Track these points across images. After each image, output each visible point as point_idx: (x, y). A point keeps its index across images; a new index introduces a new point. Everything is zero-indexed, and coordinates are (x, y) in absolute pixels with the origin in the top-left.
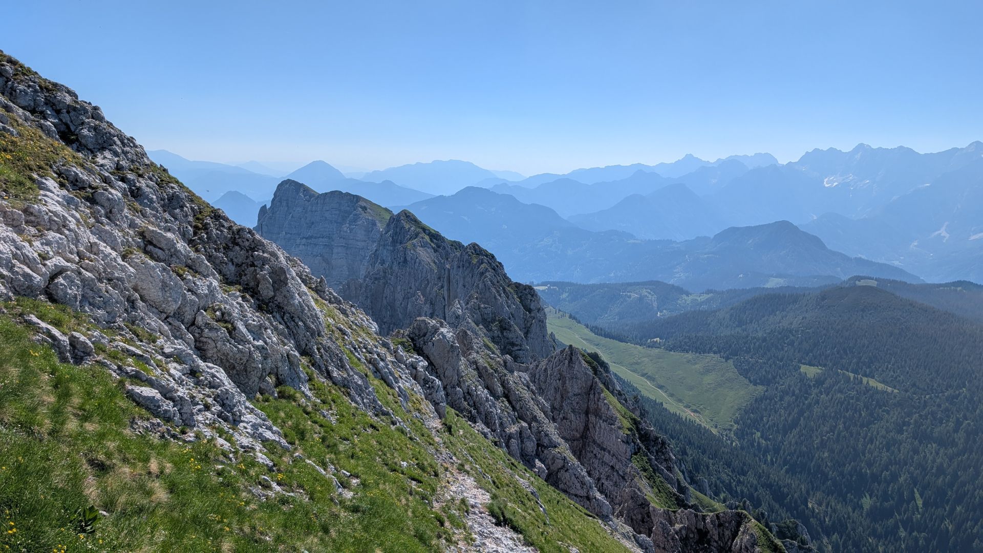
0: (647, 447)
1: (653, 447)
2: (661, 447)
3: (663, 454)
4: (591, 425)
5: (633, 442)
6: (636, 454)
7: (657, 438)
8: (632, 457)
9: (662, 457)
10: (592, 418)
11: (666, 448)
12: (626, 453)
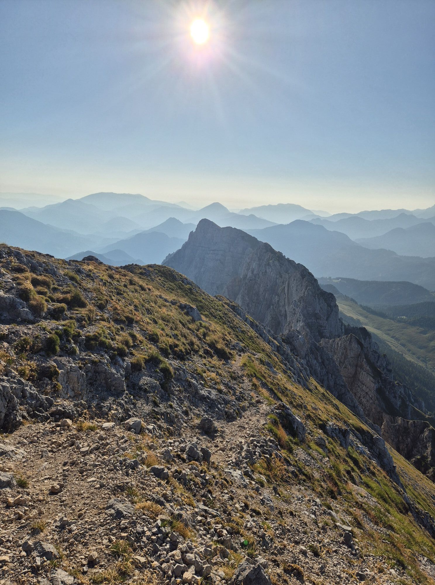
4: (358, 372)
10: (359, 369)
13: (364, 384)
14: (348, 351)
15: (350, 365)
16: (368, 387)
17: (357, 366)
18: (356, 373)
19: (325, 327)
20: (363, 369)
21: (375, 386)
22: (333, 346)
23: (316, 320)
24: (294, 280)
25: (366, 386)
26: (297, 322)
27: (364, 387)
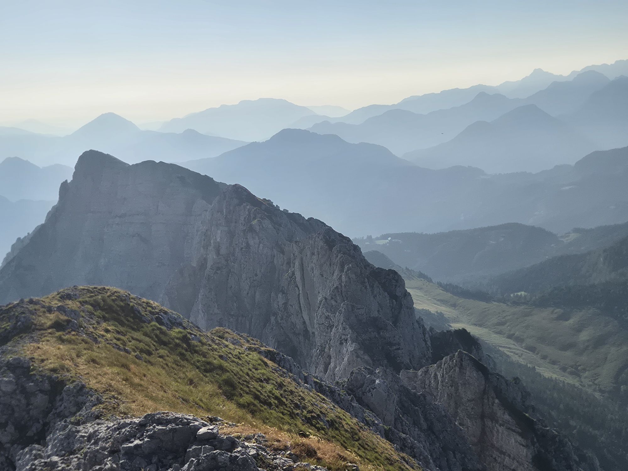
4: (487, 429)
10: (489, 423)
13: (504, 454)
14: (460, 388)
15: (469, 417)
16: (514, 459)
17: (482, 417)
18: (483, 432)
19: (399, 344)
20: (497, 422)
21: (529, 454)
22: (427, 382)
23: (379, 333)
24: (313, 254)
25: (509, 456)
26: (341, 344)
27: (507, 459)
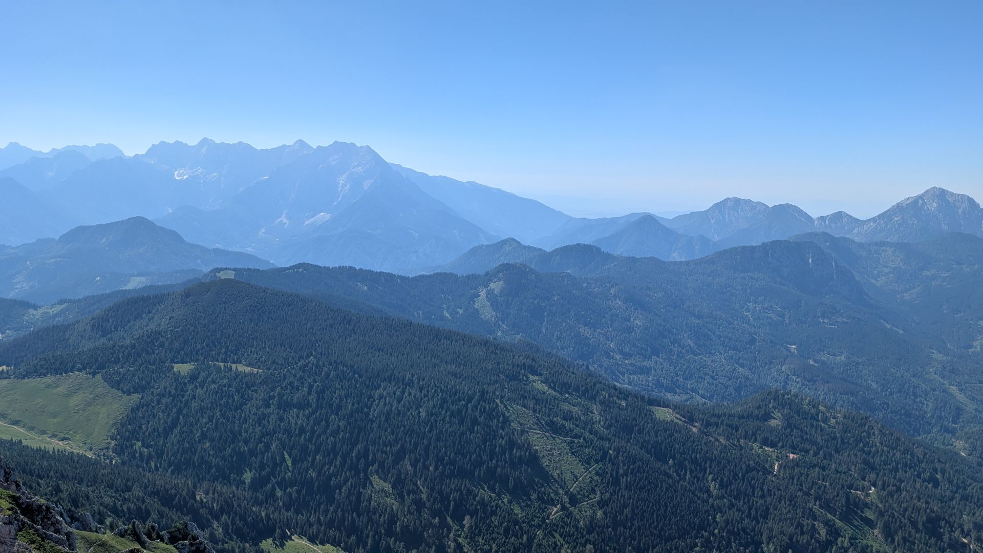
0: (31, 518)
1: (37, 516)
2: (46, 514)
3: (49, 519)
5: (16, 520)
6: (20, 530)
7: (40, 506)
8: (17, 535)
9: (49, 522)
11: (51, 513)
12: (10, 533)
